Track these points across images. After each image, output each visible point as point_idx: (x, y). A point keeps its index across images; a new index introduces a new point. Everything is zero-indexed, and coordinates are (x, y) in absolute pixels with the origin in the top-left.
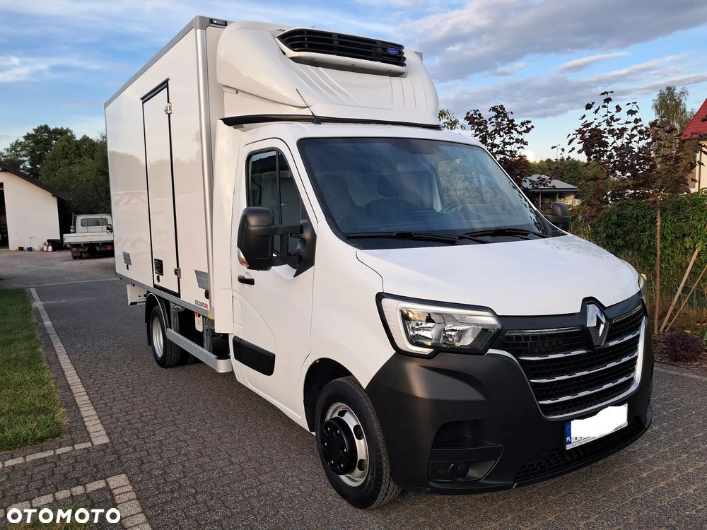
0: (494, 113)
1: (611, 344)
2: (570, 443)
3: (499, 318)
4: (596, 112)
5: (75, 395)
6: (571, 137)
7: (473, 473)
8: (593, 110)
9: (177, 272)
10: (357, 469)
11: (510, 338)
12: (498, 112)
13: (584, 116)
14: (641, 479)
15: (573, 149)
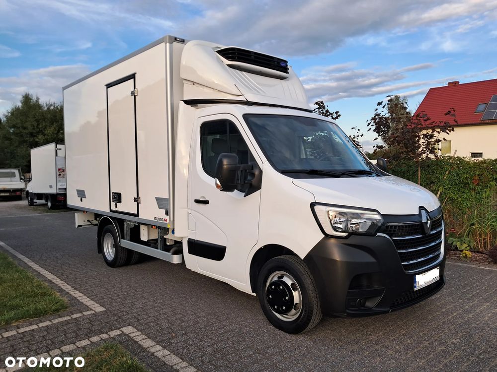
0: (317, 106)
1: (432, 232)
2: (416, 287)
3: (383, 216)
4: (384, 107)
5: (59, 285)
6: (369, 122)
7: (369, 304)
8: (381, 106)
9: (137, 200)
10: (293, 309)
11: (387, 227)
12: (319, 105)
13: (377, 109)
14: (443, 312)
15: (370, 129)
